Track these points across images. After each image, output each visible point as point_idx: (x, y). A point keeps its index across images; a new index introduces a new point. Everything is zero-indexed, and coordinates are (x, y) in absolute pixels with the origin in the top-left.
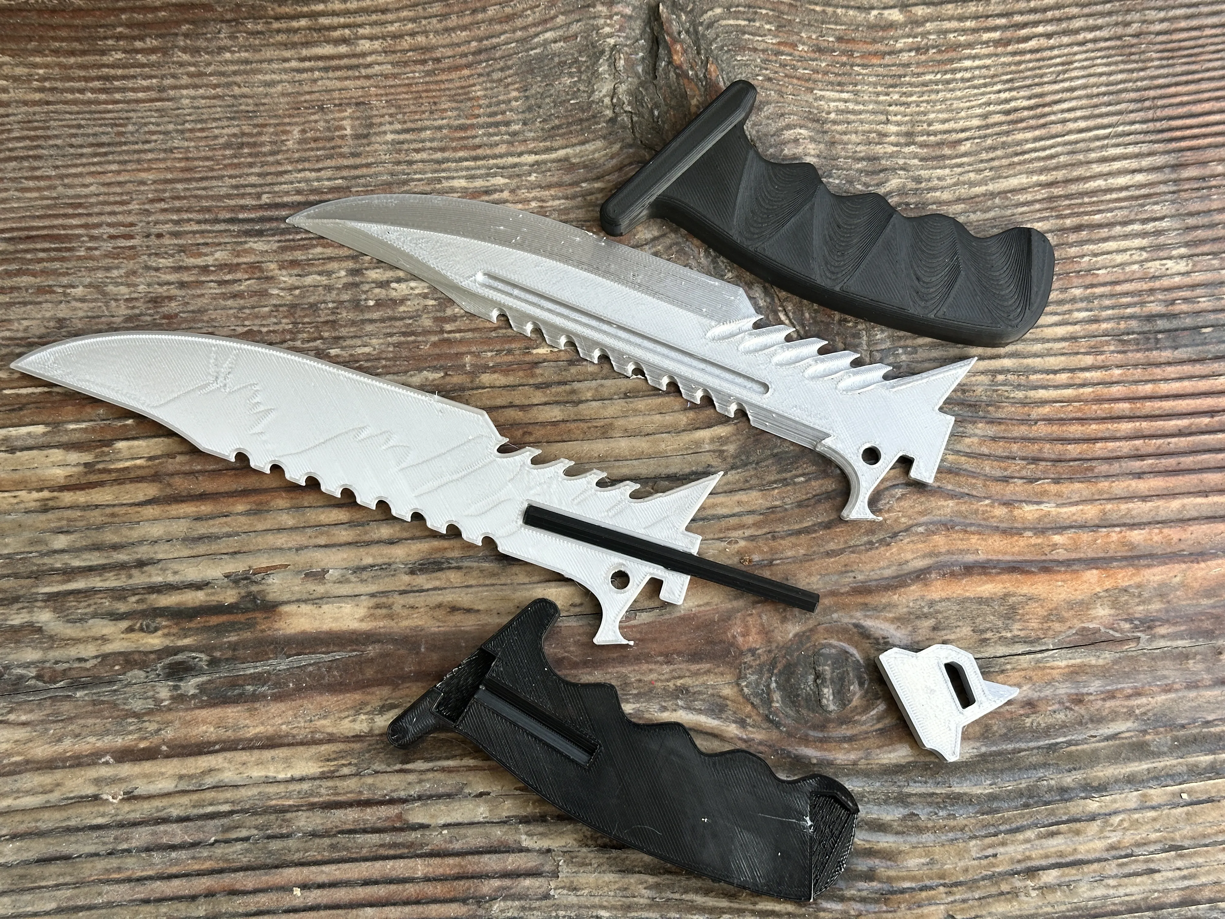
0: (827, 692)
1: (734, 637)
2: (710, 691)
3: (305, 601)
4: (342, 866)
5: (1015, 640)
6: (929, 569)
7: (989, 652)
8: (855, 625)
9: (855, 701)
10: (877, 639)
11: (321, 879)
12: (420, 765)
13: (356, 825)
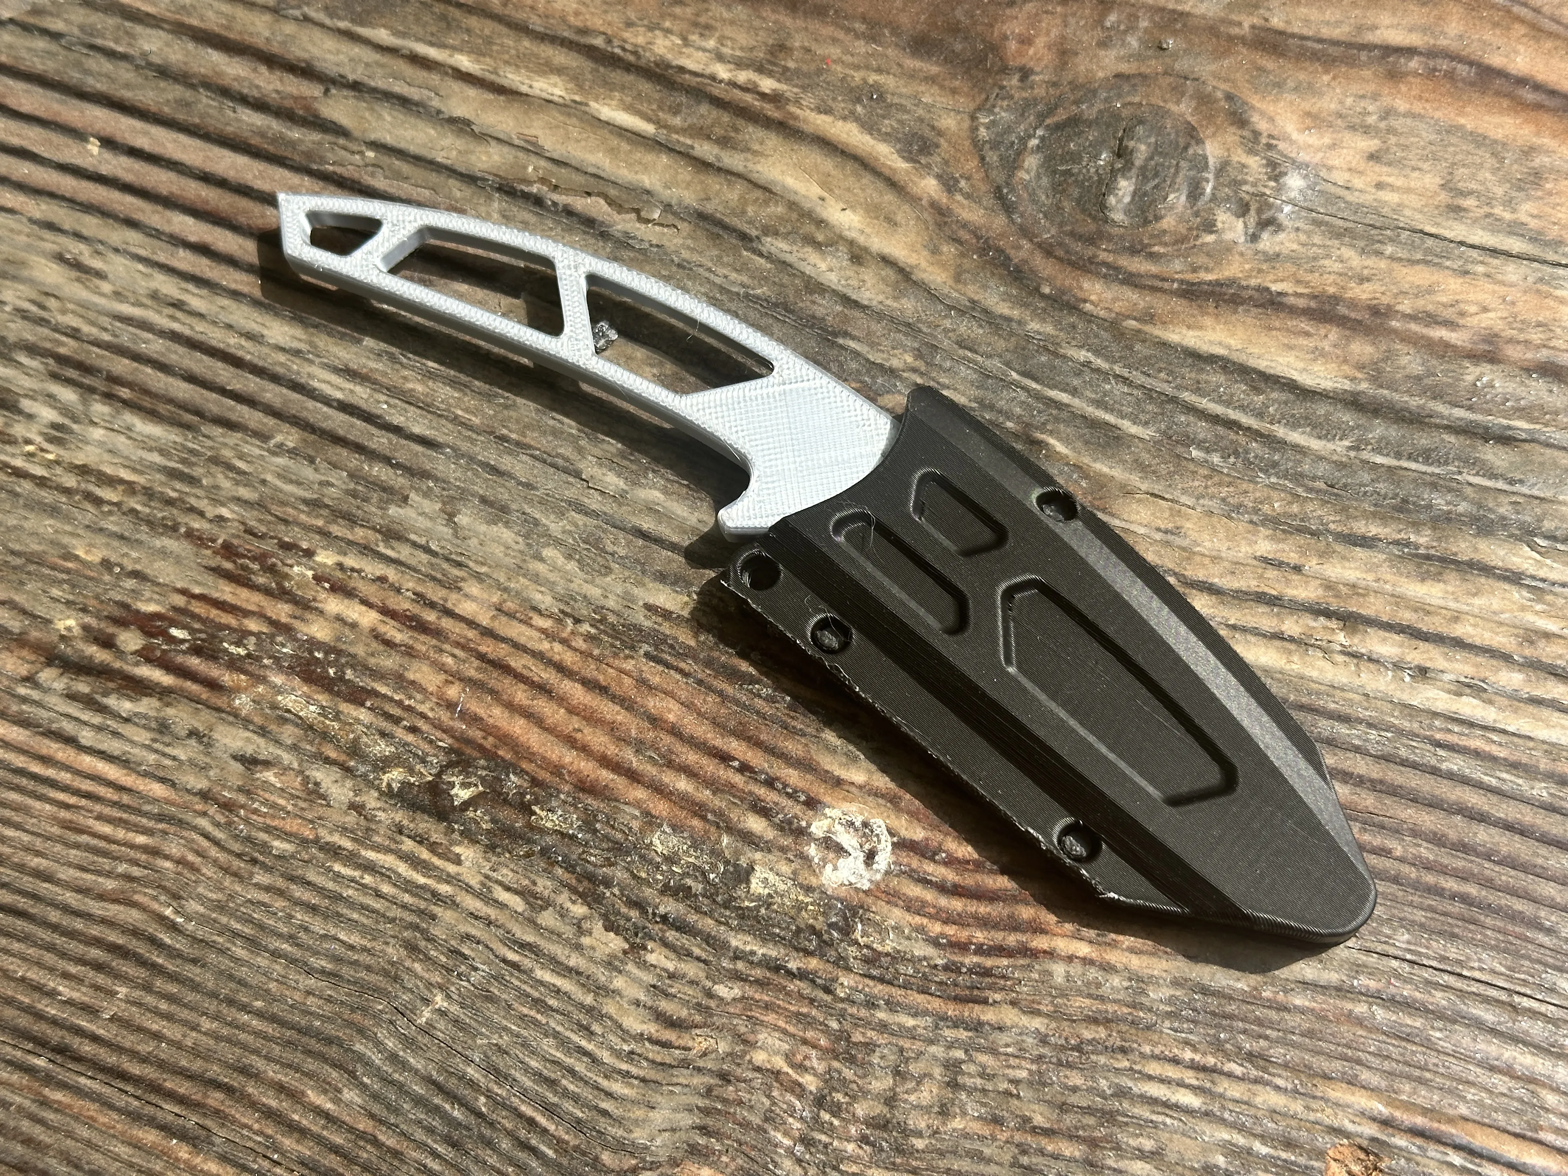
0: (1125, 187)
1: (1005, 37)
2: (920, 112)
4: (183, 138)
5: (1515, 229)
6: (1410, 51)
7: (1456, 230)
8: (1229, 97)
9: (1168, 222)
10: (1256, 134)
11: (141, 143)
12: (383, 35)
13: (236, 86)
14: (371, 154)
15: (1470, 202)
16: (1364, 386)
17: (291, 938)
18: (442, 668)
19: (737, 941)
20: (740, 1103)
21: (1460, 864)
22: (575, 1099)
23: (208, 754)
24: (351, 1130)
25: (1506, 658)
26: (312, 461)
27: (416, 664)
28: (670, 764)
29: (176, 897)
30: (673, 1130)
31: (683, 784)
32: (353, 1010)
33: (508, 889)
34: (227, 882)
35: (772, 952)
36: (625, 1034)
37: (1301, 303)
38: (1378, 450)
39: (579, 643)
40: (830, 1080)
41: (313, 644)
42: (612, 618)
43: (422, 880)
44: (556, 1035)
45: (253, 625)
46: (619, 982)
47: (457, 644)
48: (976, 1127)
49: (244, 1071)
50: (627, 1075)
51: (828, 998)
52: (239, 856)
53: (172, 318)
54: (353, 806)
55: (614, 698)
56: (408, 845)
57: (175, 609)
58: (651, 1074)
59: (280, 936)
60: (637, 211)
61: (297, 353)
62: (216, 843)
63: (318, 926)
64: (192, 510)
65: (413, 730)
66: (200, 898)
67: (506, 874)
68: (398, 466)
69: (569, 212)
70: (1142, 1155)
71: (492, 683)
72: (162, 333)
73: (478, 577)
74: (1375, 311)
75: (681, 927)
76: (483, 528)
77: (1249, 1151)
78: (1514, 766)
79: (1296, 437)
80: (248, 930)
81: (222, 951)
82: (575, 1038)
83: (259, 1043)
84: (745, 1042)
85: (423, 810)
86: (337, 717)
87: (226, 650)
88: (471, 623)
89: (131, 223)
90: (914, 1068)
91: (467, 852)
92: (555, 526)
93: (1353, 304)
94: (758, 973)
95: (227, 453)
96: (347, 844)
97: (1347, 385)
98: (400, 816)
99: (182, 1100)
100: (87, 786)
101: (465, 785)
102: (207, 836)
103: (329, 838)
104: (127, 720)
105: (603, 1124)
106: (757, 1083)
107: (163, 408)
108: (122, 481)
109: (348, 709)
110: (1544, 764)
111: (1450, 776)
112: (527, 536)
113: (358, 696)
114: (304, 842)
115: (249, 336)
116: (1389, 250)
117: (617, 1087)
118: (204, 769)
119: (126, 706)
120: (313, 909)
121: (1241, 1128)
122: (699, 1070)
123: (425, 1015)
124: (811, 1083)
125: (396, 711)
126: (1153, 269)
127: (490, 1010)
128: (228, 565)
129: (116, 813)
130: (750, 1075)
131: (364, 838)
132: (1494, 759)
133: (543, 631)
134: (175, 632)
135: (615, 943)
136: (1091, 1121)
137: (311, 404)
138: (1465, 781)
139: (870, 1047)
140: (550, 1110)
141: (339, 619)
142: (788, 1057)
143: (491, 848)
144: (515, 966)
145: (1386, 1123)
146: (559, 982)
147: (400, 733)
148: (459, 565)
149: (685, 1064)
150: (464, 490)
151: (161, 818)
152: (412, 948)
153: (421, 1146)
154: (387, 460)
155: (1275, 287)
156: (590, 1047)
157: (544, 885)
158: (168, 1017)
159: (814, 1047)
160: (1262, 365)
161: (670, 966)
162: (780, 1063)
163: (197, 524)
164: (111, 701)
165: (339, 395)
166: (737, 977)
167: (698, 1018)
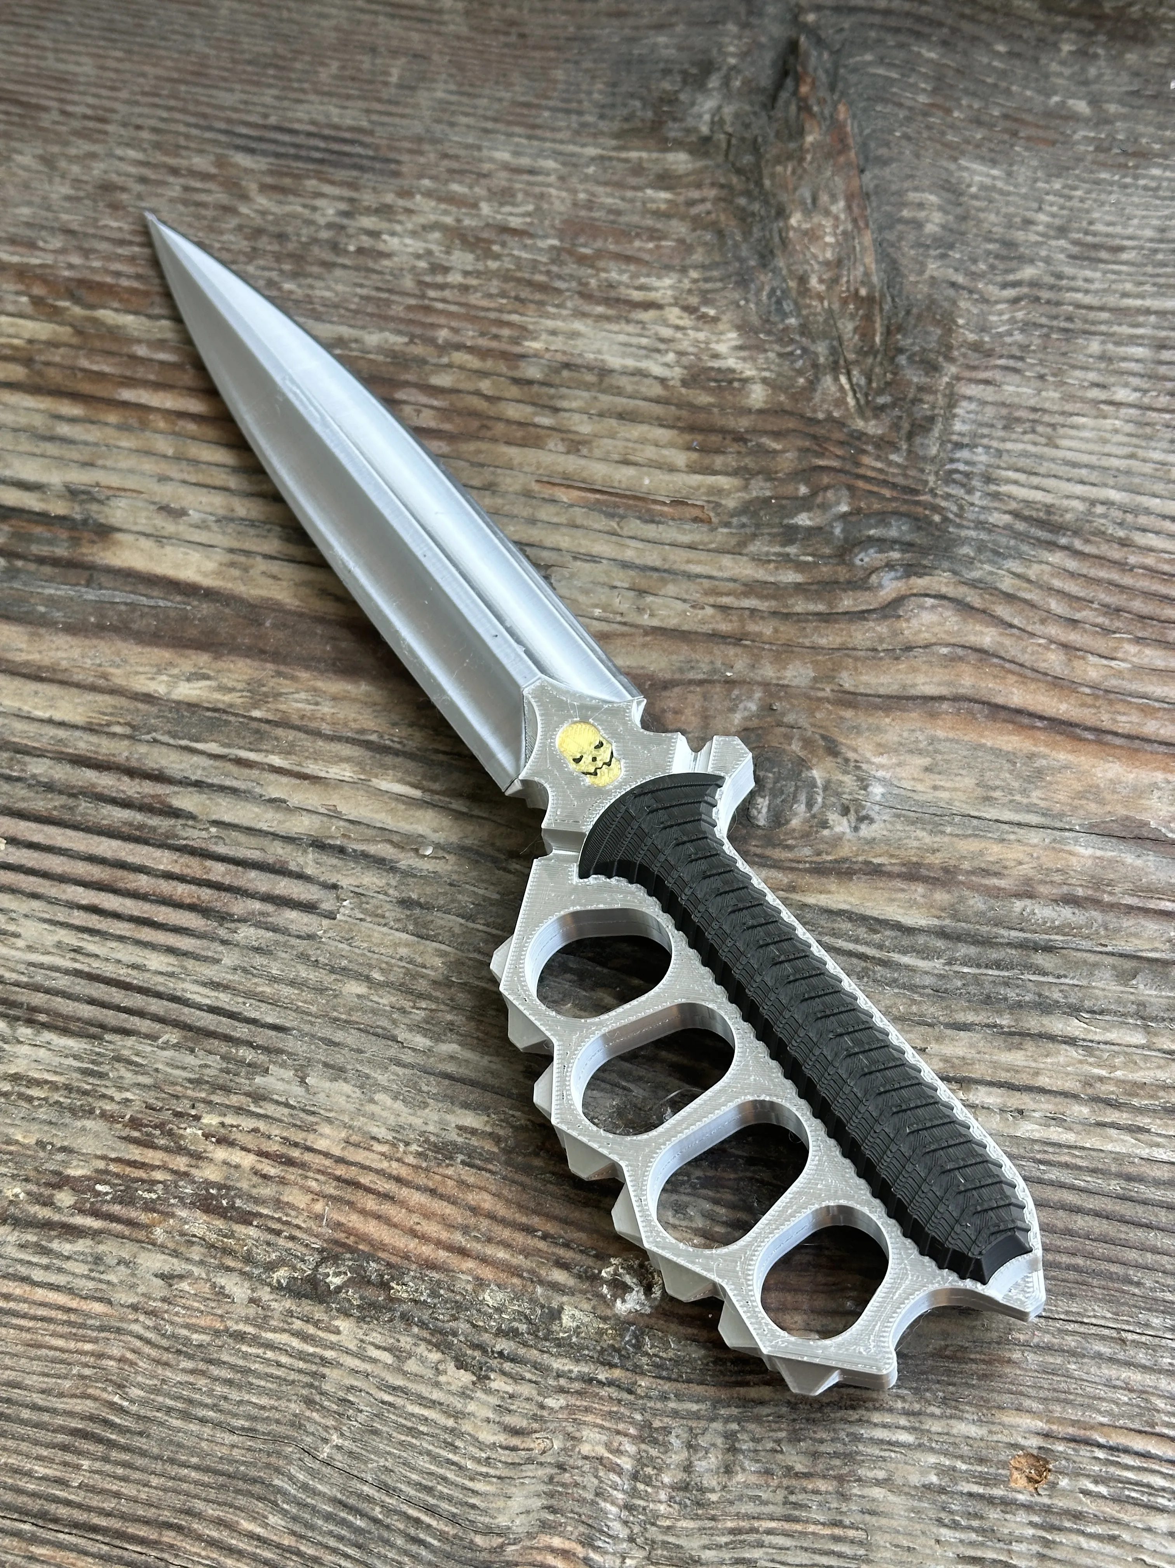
0: (762, 802)
3: (147, 535)
4: (70, 832)
5: (1030, 809)
6: (941, 698)
7: (991, 813)
8: (824, 737)
9: (795, 823)
10: (847, 760)
11: (37, 838)
12: (213, 747)
13: (106, 792)
14: (213, 830)
15: (997, 794)
16: (947, 922)
17: (214, 1407)
18: (309, 1190)
19: (557, 1364)
20: (576, 1485)
21: (1068, 1244)
22: (450, 1499)
23: (133, 1275)
24: (278, 1546)
25: (1075, 1097)
26: (192, 1051)
27: (288, 1190)
28: (489, 1240)
29: (121, 1386)
30: (528, 1512)
31: (502, 1254)
32: (269, 1455)
33: (378, 1347)
34: (160, 1370)
35: (585, 1368)
36: (481, 1446)
37: (896, 869)
38: (964, 964)
39: (410, 1159)
40: (641, 1461)
41: (209, 1184)
42: (433, 1139)
43: (311, 1350)
44: (429, 1453)
45: (158, 1175)
46: (471, 1407)
47: (319, 1171)
48: (753, 1479)
49: (189, 1512)
50: (487, 1475)
51: (631, 1398)
52: (167, 1349)
53: (74, 960)
54: (252, 1301)
55: (442, 1197)
56: (298, 1325)
57: (97, 1171)
58: (505, 1472)
59: (206, 1406)
60: (416, 851)
61: (171, 975)
62: (148, 1342)
63: (235, 1395)
64: (104, 1096)
65: (292, 1238)
66: (140, 1386)
67: (376, 1337)
68: (258, 1047)
69: (365, 855)
70: (878, 1483)
71: (348, 1197)
72: (67, 972)
73: (328, 1120)
74: (946, 870)
75: (513, 1359)
76: (328, 1084)
77: (954, 1469)
78: (1094, 1171)
79: (906, 960)
80: (180, 1405)
81: (161, 1424)
82: (444, 1453)
83: (198, 1490)
84: (574, 1438)
85: (306, 1297)
86: (232, 1236)
87: (141, 1198)
88: (327, 1155)
89: (35, 896)
90: (702, 1441)
91: (343, 1324)
92: (382, 1078)
93: (930, 867)
94: (577, 1386)
95: (126, 1053)
96: (250, 1329)
97: (936, 922)
98: (288, 1303)
99: (142, 1541)
100: (41, 1312)
101: (337, 1274)
102: (140, 1338)
103: (236, 1327)
104: (68, 1258)
105: (472, 1515)
106: (586, 1468)
107: (72, 1026)
108: (46, 1082)
109: (241, 1230)
110: (1114, 1168)
111: (1052, 1183)
112: (361, 1087)
113: (246, 1218)
114: (217, 1333)
115: (134, 966)
116: (949, 830)
117: (479, 1486)
118: (133, 1286)
119: (67, 1248)
120: (229, 1382)
121: (946, 1454)
122: (541, 1464)
123: (325, 1451)
124: (627, 1464)
125: (277, 1226)
126: (790, 855)
127: (376, 1441)
128: (136, 1134)
129: (66, 1329)
130: (580, 1463)
131: (262, 1322)
132: (1079, 1168)
133: (383, 1154)
134: (99, 1187)
135: (466, 1378)
136: (837, 1462)
137: (186, 1010)
138: (1062, 1186)
139: (667, 1431)
140: (431, 1510)
141: (225, 1163)
142: (608, 1446)
143: (361, 1319)
144: (390, 1404)
145: (1047, 1435)
146: (426, 1412)
147: (281, 1242)
148: (313, 1113)
149: (530, 1461)
150: (309, 1060)
151: (102, 1329)
152: (309, 1402)
153: (335, 1551)
154: (250, 1044)
155: (876, 861)
156: (455, 1458)
157: (406, 1342)
158: (124, 1479)
159: (626, 1435)
160: (875, 914)
161: (510, 1389)
162: (602, 1451)
163: (109, 1107)
164: (55, 1245)
165: (208, 1001)
166: (562, 1390)
167: (535, 1426)
